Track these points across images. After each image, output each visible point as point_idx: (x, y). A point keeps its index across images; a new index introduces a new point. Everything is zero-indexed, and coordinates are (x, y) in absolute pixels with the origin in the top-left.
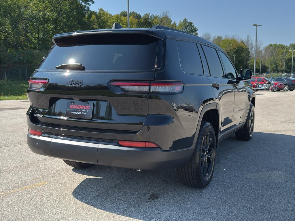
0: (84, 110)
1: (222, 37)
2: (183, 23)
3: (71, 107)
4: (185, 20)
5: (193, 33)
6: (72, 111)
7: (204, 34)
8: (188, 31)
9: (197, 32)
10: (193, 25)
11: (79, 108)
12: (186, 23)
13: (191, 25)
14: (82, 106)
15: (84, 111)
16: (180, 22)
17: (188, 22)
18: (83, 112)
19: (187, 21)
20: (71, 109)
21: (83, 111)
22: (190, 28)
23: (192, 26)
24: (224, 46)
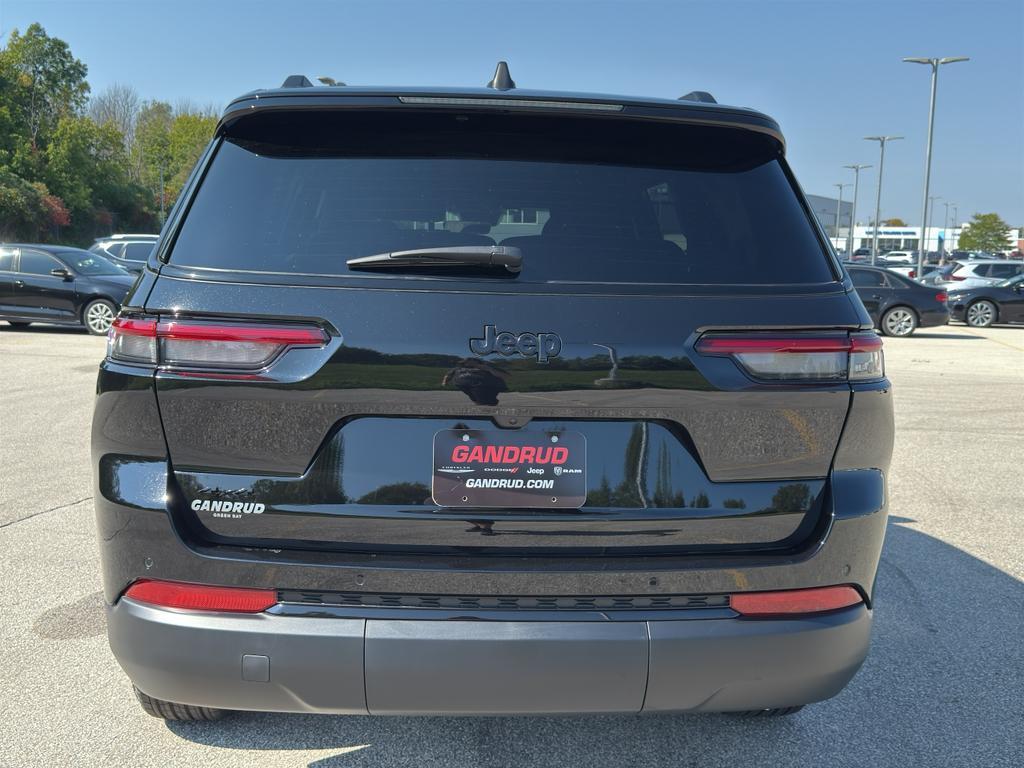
0: (536, 466)
1: (170, 104)
2: (26, 39)
3: (459, 457)
4: (36, 28)
5: (70, 81)
6: (465, 477)
7: (110, 91)
8: (49, 72)
9: (84, 80)
10: (70, 53)
11: (506, 460)
12: (39, 42)
13: (59, 50)
14: (524, 449)
15: (541, 472)
16: (16, 34)
17: (49, 40)
18: (536, 477)
19: (44, 36)
20: (462, 465)
21: (532, 471)
22: (57, 63)
23: (64, 55)
24: (185, 138)
